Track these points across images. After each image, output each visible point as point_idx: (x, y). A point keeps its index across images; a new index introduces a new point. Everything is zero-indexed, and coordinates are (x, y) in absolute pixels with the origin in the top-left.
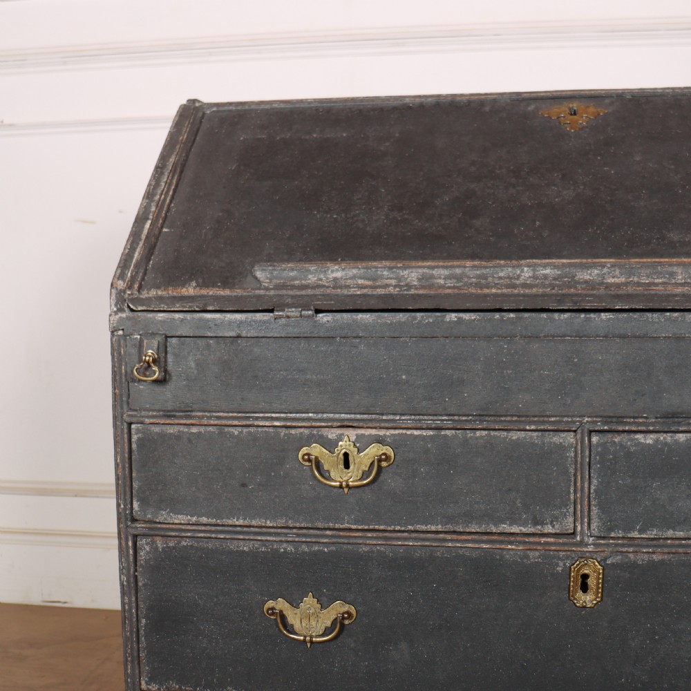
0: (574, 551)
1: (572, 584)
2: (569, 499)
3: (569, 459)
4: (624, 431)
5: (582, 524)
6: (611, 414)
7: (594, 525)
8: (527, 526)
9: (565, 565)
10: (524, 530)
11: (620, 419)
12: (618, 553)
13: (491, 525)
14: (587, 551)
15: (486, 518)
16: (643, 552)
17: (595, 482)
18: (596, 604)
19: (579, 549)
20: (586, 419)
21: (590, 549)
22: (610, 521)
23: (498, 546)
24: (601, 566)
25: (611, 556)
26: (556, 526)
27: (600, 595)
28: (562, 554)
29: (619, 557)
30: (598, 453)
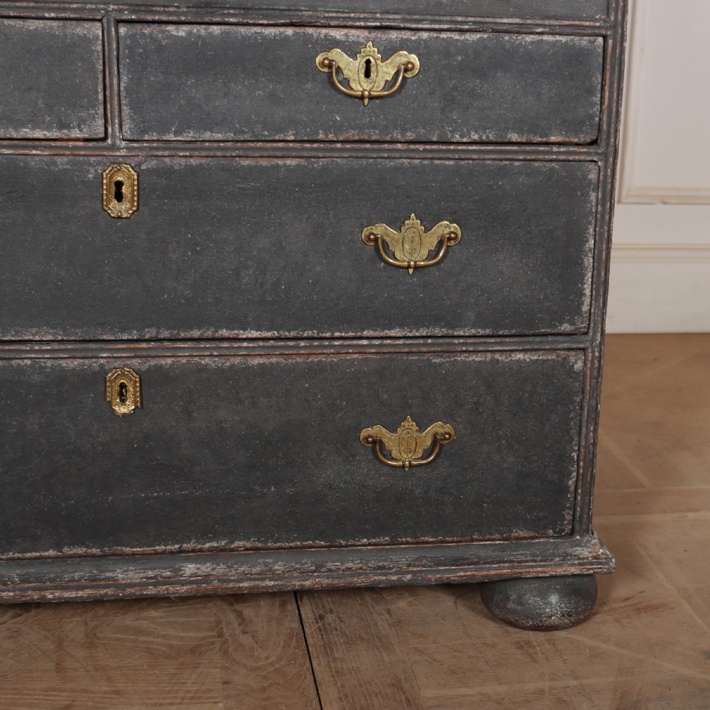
0: (105, 156)
1: (105, 192)
2: (97, 99)
3: (96, 54)
4: (153, 22)
5: (113, 126)
6: (140, 3)
7: (126, 127)
8: (51, 130)
9: (96, 171)
10: (49, 135)
11: (148, 8)
12: (154, 158)
13: (10, 130)
14: (119, 156)
15: (5, 122)
16: (180, 156)
17: (124, 78)
18: (132, 213)
19: (111, 153)
20: (112, 7)
21: (123, 154)
22: (143, 122)
23: (21, 152)
24: (135, 171)
25: (146, 161)
26: (85, 130)
27: (136, 204)
28: (92, 159)
29: (154, 162)
30: (127, 47)
